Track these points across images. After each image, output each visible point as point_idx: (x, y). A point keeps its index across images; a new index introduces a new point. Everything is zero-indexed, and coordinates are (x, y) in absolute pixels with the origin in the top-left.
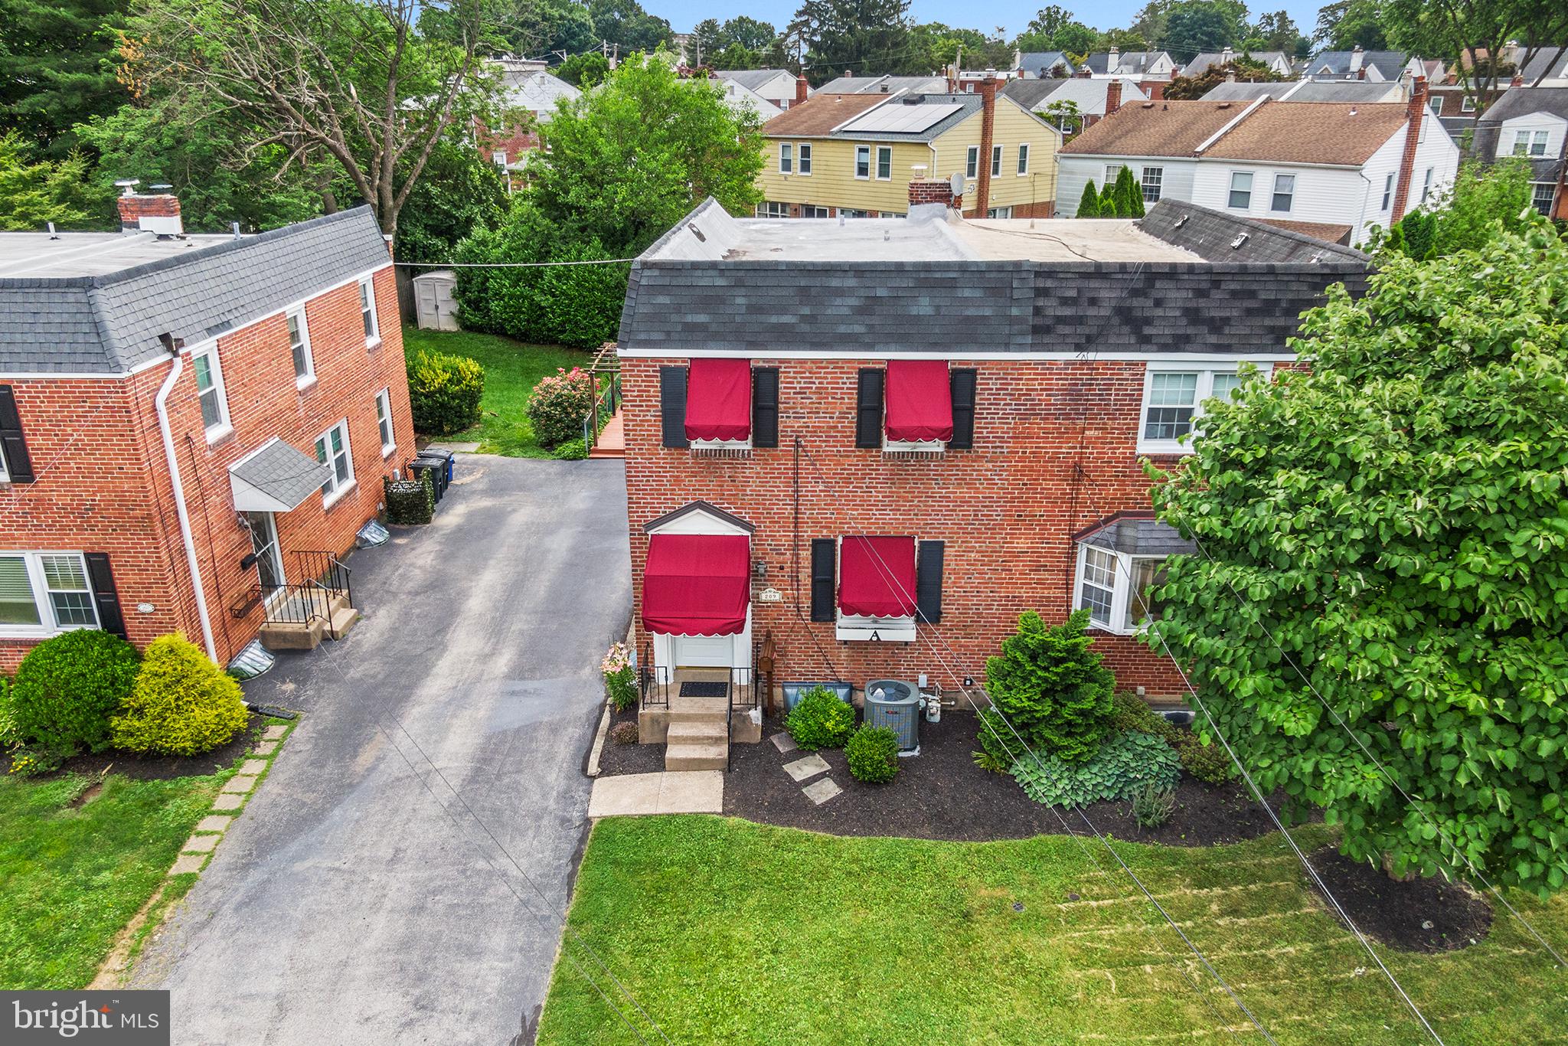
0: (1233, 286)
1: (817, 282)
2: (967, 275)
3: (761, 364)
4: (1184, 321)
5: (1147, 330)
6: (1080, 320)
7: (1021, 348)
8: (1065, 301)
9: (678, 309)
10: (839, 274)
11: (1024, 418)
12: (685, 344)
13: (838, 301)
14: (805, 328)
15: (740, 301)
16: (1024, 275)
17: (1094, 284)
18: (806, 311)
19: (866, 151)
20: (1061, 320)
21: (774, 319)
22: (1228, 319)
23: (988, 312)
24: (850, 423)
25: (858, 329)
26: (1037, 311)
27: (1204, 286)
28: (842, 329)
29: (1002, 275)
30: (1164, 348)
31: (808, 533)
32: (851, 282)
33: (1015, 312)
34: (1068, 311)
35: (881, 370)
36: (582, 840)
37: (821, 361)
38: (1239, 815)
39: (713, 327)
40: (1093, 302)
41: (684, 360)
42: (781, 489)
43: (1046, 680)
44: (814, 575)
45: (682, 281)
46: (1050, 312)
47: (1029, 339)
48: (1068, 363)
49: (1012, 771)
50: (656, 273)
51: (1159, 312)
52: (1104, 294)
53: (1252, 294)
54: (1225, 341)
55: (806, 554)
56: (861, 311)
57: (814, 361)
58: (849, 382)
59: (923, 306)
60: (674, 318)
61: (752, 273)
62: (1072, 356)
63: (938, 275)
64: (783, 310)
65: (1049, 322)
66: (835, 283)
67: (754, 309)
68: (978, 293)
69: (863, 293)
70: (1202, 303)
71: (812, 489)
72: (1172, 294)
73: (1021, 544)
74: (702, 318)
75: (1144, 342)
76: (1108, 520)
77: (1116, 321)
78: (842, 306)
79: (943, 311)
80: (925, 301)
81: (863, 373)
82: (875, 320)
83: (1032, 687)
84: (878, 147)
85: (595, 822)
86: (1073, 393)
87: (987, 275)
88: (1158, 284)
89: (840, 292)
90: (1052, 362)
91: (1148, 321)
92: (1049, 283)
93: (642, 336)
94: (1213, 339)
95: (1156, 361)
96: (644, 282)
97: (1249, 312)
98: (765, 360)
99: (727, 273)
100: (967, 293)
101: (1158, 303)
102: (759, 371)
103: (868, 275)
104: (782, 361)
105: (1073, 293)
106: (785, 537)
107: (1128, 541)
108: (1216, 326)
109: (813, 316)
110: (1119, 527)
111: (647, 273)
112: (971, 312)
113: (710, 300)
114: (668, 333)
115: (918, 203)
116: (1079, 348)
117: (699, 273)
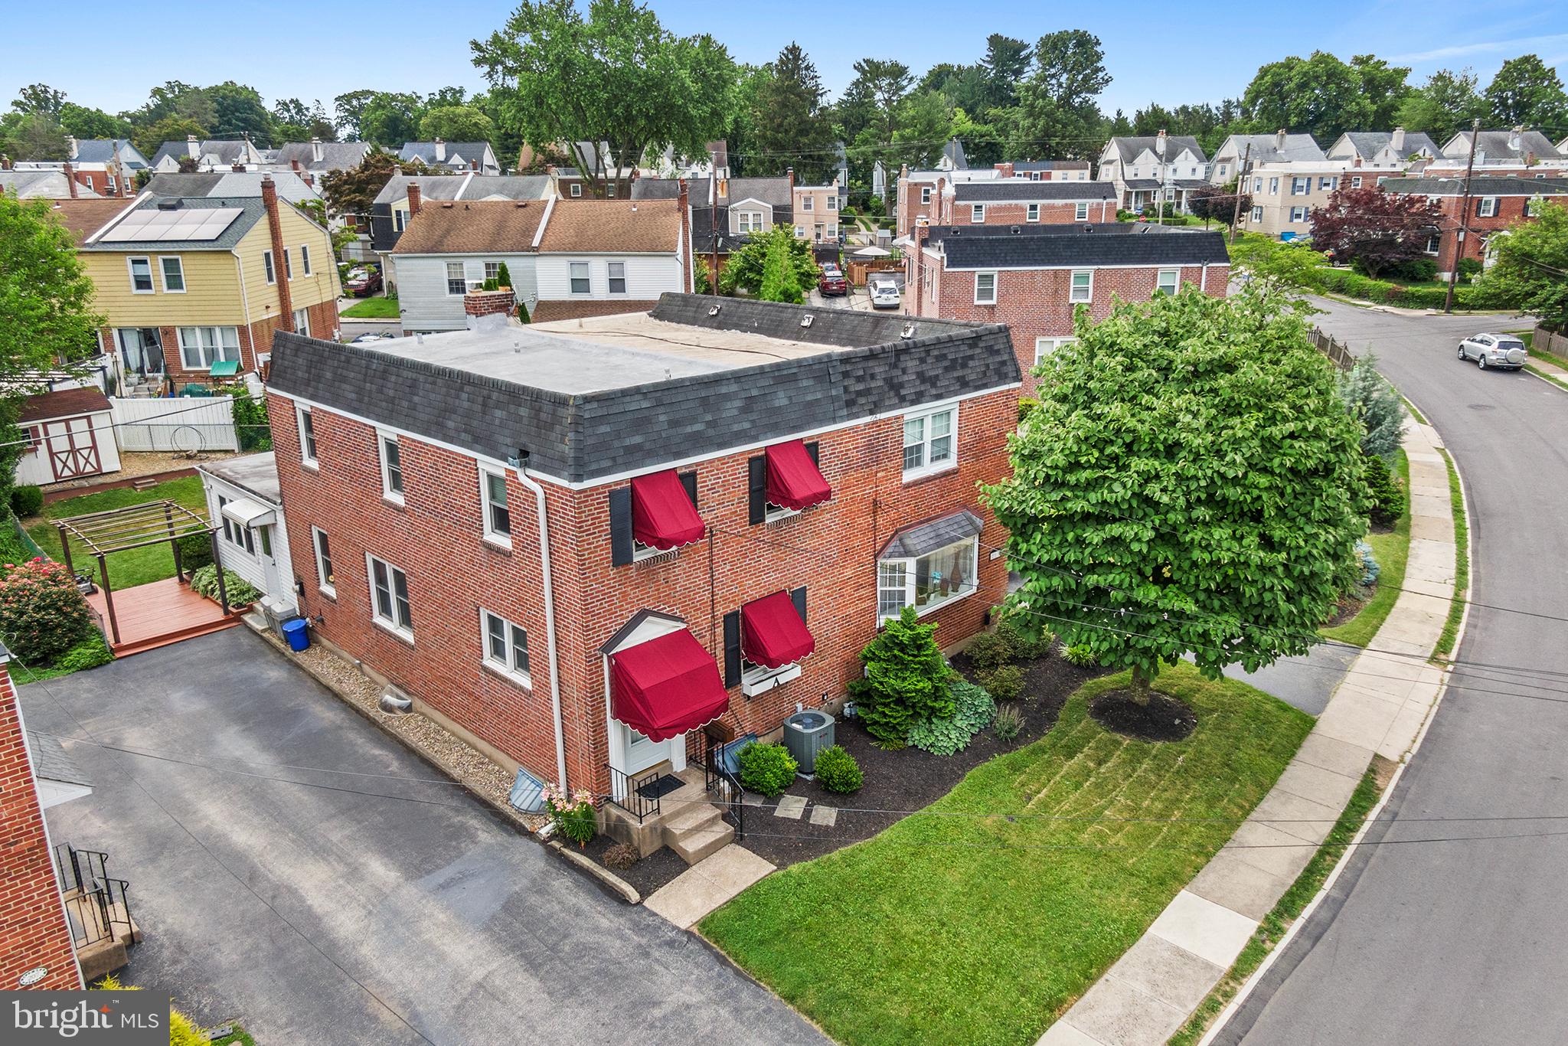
0: (936, 353)
1: (711, 392)
2: (802, 369)
3: (684, 471)
4: (918, 382)
5: (903, 392)
6: (867, 392)
7: (842, 419)
8: (859, 379)
9: (618, 434)
10: (724, 382)
11: (845, 472)
12: (628, 466)
13: (729, 405)
14: (711, 432)
15: (662, 418)
16: (835, 363)
17: (871, 363)
18: (709, 417)
19: (145, 262)
20: (859, 393)
21: (689, 429)
22: (937, 376)
23: (819, 396)
24: (745, 507)
25: (746, 425)
26: (846, 389)
27: (923, 355)
28: (736, 428)
29: (822, 366)
30: (914, 403)
31: (720, 611)
32: (734, 388)
33: (834, 393)
34: (861, 387)
35: (762, 456)
36: (706, 946)
37: (723, 458)
38: (1038, 711)
39: (648, 446)
40: (873, 377)
41: (626, 481)
42: (701, 578)
43: (920, 663)
44: (725, 649)
45: (614, 410)
46: (852, 389)
47: (845, 412)
48: (866, 425)
49: (910, 743)
50: (595, 405)
51: (906, 378)
52: (877, 370)
53: (944, 357)
54: (939, 392)
55: (720, 630)
56: (746, 410)
57: (719, 459)
58: (743, 470)
59: (781, 400)
60: (616, 444)
61: (666, 393)
62: (868, 419)
63: (785, 372)
64: (694, 420)
65: (853, 396)
66: (724, 390)
67: (674, 423)
68: (811, 382)
69: (744, 395)
70: (924, 367)
71: (723, 570)
72: (910, 364)
73: (848, 573)
74: (637, 439)
75: (903, 401)
76: (893, 536)
77: (886, 389)
78: (732, 408)
79: (794, 400)
80: (781, 394)
81: (751, 461)
82: (754, 416)
83: (912, 672)
84: (160, 258)
85: (695, 930)
86: (870, 446)
87: (814, 367)
88: (902, 358)
89: (727, 397)
90: (857, 427)
91: (901, 385)
92: (849, 367)
93: (594, 467)
94: (934, 392)
95: (909, 413)
96: (587, 416)
97: (947, 369)
98: (686, 467)
99: (649, 396)
100: (805, 383)
101: (904, 371)
102: (682, 477)
103: (743, 380)
104: (697, 464)
105: (861, 373)
106: (704, 620)
107: (913, 548)
108: (933, 381)
109: (715, 421)
110: (901, 540)
111: (588, 406)
112: (809, 398)
113: (641, 422)
114: (614, 459)
115: (482, 314)
116: (872, 412)
117: (628, 399)
